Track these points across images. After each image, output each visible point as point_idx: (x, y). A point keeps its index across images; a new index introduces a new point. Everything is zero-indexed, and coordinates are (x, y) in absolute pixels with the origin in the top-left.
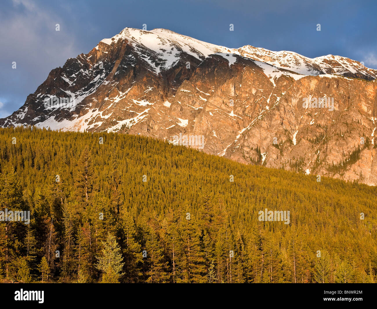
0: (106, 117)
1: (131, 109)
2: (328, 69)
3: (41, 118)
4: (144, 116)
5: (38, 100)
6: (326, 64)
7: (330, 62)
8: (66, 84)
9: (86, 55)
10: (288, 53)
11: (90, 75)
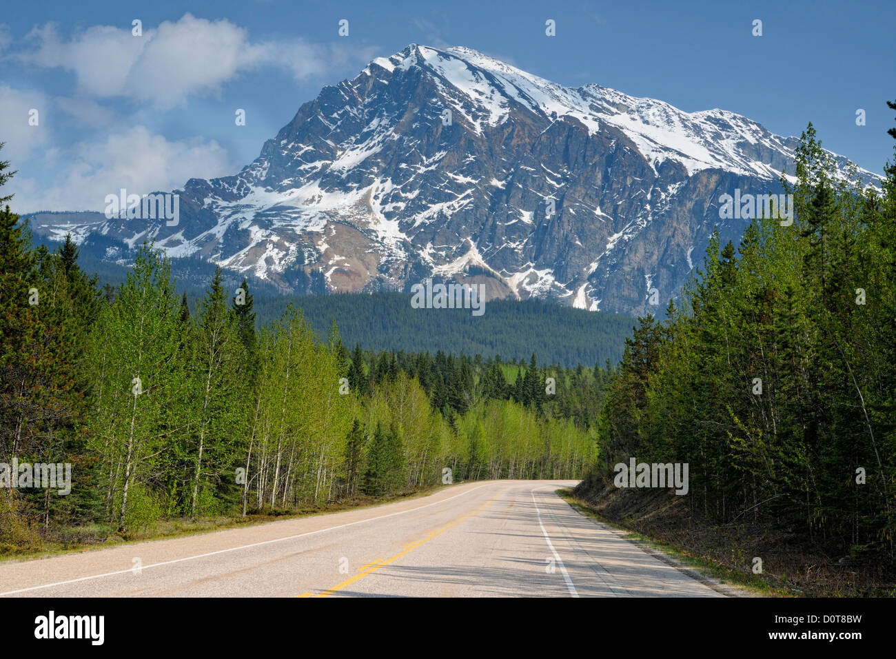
0: (411, 196)
1: (446, 187)
2: (714, 133)
3: (295, 181)
4: (468, 201)
5: (286, 152)
6: (710, 123)
7: (716, 121)
8: (327, 129)
9: (351, 82)
10: (654, 102)
11: (361, 116)
